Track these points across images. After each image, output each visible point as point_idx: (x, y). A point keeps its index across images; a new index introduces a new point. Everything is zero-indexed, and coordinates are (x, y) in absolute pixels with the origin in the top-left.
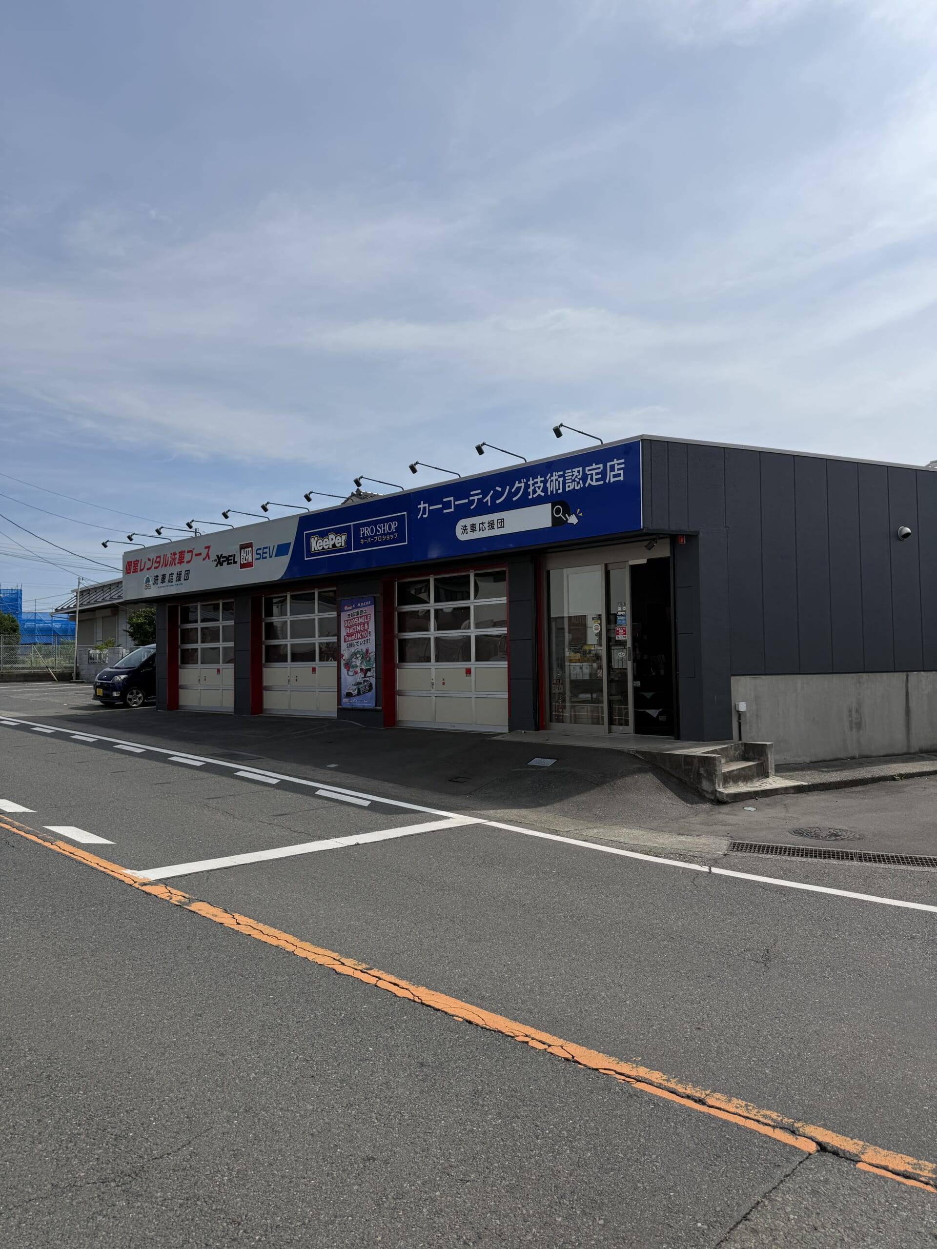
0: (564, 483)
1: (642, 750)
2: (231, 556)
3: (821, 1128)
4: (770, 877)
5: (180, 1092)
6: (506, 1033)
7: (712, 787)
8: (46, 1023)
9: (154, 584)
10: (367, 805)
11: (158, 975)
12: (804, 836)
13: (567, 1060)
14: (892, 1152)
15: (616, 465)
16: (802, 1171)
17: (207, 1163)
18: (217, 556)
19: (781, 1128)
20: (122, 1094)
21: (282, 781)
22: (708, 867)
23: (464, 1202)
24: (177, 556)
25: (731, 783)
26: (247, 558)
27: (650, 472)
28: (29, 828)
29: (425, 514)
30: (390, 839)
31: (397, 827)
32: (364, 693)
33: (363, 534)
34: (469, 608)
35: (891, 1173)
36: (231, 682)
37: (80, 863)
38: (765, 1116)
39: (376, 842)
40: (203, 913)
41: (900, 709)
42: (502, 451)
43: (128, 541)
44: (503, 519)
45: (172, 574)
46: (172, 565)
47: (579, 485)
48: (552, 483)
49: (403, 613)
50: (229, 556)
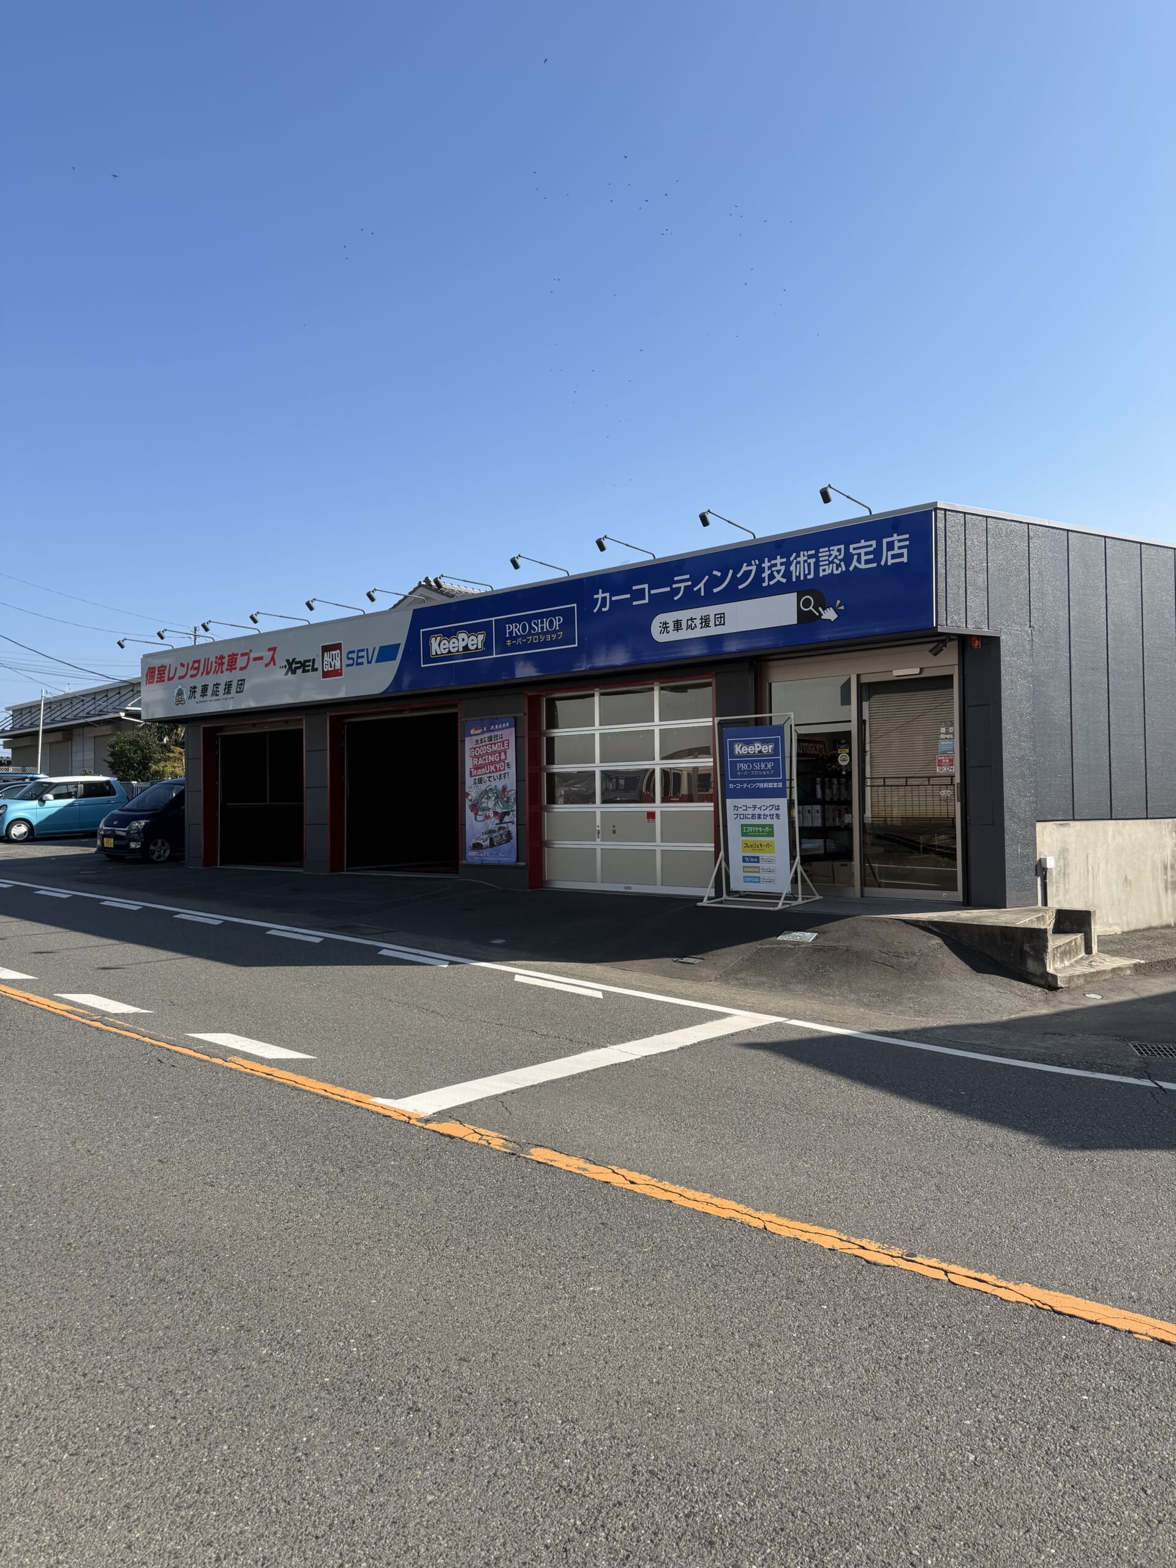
0: (817, 565)
2: (309, 661)
7: (1042, 969)
9: (190, 698)
10: (602, 997)
15: (896, 542)
18: (288, 661)
22: (1149, 1081)
24: (226, 661)
25: (1058, 963)
26: (333, 664)
27: (944, 552)
29: (604, 607)
30: (686, 1047)
32: (500, 844)
33: (511, 633)
34: (651, 732)
39: (672, 1051)
42: (728, 522)
44: (724, 614)
45: (217, 685)
46: (217, 672)
47: (840, 569)
48: (798, 565)
49: (553, 738)
50: (306, 661)
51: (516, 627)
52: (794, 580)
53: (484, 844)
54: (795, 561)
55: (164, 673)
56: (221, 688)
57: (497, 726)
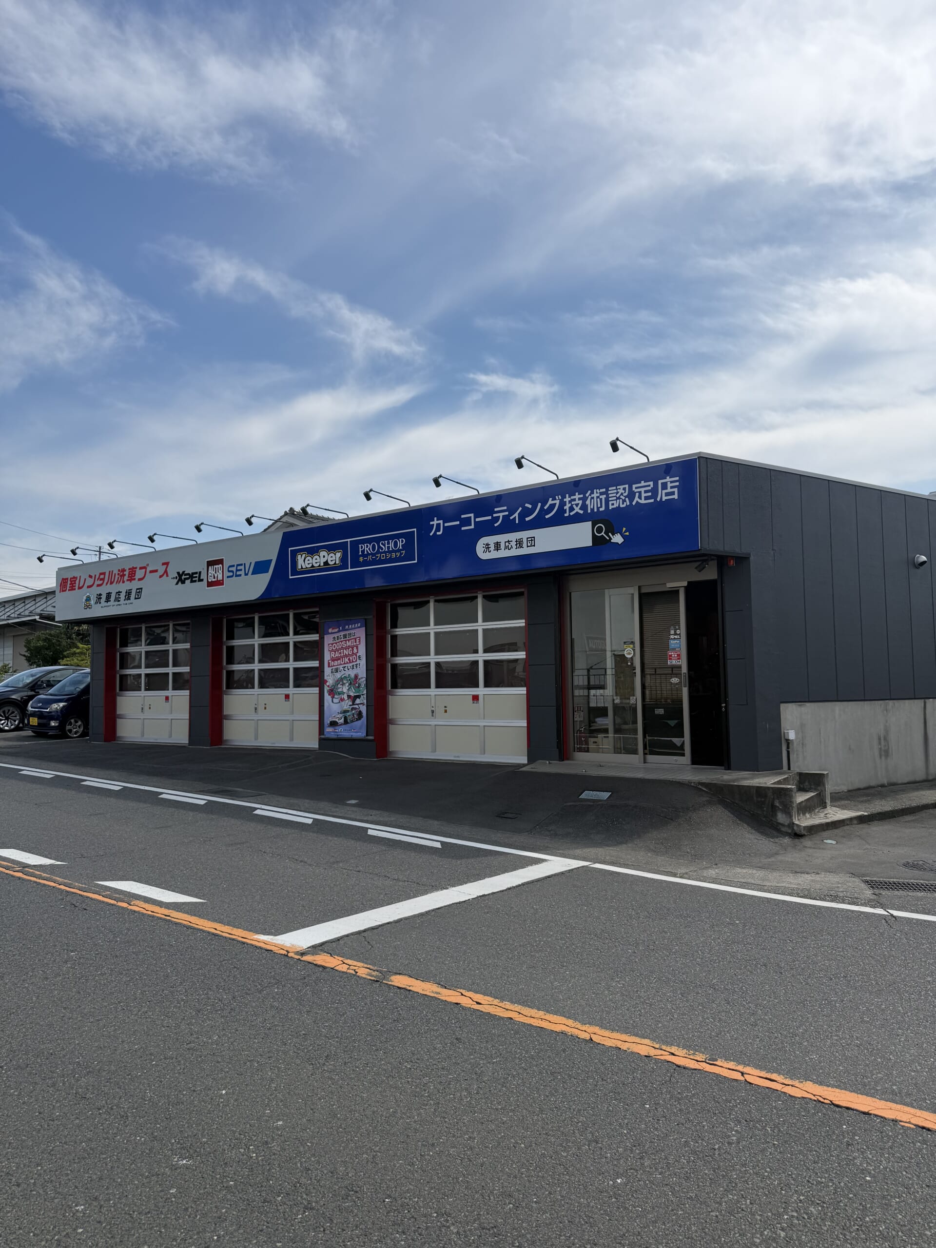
0: (607, 501)
1: (702, 781)
2: (196, 573)
7: (789, 820)
9: (96, 603)
10: (440, 847)
15: (669, 483)
18: (178, 573)
21: (316, 820)
22: (883, 910)
24: (127, 573)
25: (801, 815)
26: (216, 576)
27: (706, 490)
28: (82, 885)
29: (439, 531)
33: (363, 551)
34: (476, 631)
36: (185, 712)
40: (420, 991)
41: (918, 736)
44: (534, 537)
45: (119, 593)
46: (119, 582)
47: (625, 503)
48: (592, 500)
49: (396, 636)
50: (193, 574)
51: (367, 546)
52: (589, 511)
53: (339, 722)
54: (590, 497)
55: (75, 583)
56: (123, 596)
57: (350, 626)
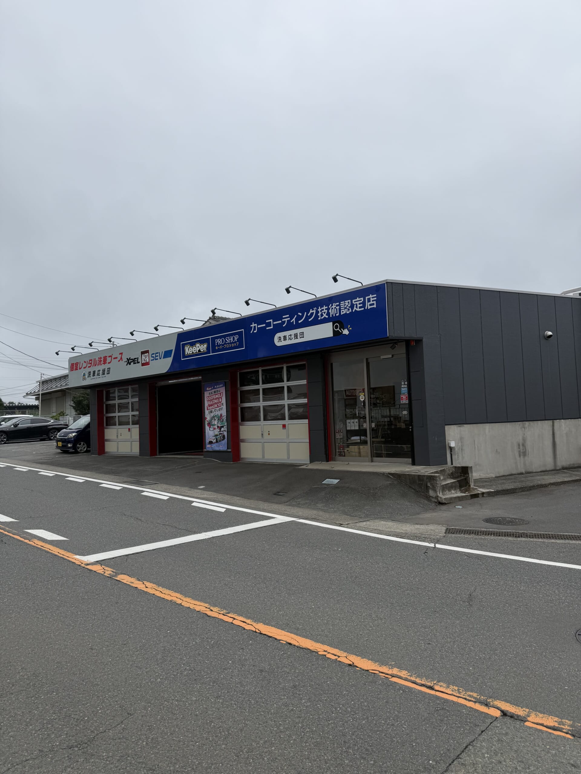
0: (340, 310)
1: (392, 472)
2: (136, 358)
3: (504, 702)
4: (472, 549)
5: (114, 691)
6: (313, 650)
7: (435, 494)
8: (31, 652)
9: (88, 377)
10: (223, 511)
11: (98, 620)
12: (493, 523)
13: (350, 665)
14: (546, 715)
15: (371, 298)
16: (492, 728)
17: (133, 735)
18: (127, 359)
19: (479, 703)
20: (79, 694)
21: (171, 497)
22: (433, 544)
23: (290, 753)
24: (102, 359)
25: (447, 491)
26: (146, 360)
27: (392, 302)
28: (15, 531)
29: (255, 330)
30: (238, 532)
31: (243, 525)
32: (220, 441)
33: (217, 343)
34: (283, 387)
35: (546, 728)
36: (137, 437)
37: (48, 552)
38: (470, 696)
39: (229, 534)
40: (125, 582)
41: (548, 443)
42: (302, 291)
43: (72, 351)
44: (304, 332)
45: (99, 371)
46: (99, 365)
47: (349, 311)
48: (332, 310)
49: (243, 391)
51: (219, 340)
52: (331, 316)
53: (213, 441)
55: (78, 366)
57: (217, 387)
